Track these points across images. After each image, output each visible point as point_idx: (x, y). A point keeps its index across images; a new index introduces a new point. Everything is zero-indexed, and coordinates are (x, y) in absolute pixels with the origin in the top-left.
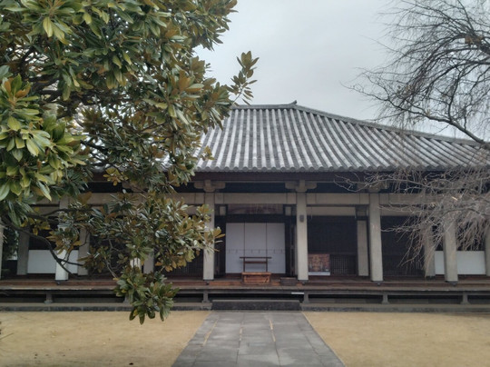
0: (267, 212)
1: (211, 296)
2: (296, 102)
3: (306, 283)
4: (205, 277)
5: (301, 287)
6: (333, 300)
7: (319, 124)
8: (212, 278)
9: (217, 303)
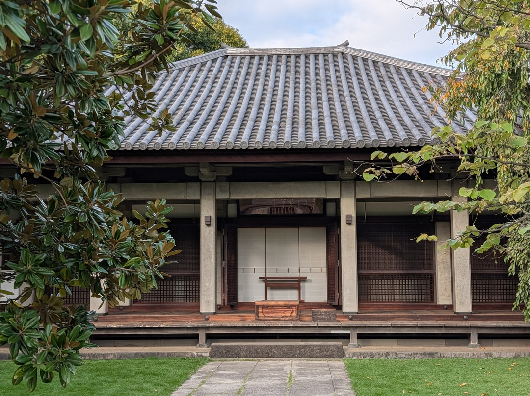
0: (299, 211)
1: (210, 337)
2: (347, 44)
3: (354, 317)
4: (203, 309)
5: (346, 323)
6: (395, 342)
7: (379, 76)
8: (213, 310)
9: (218, 347)
